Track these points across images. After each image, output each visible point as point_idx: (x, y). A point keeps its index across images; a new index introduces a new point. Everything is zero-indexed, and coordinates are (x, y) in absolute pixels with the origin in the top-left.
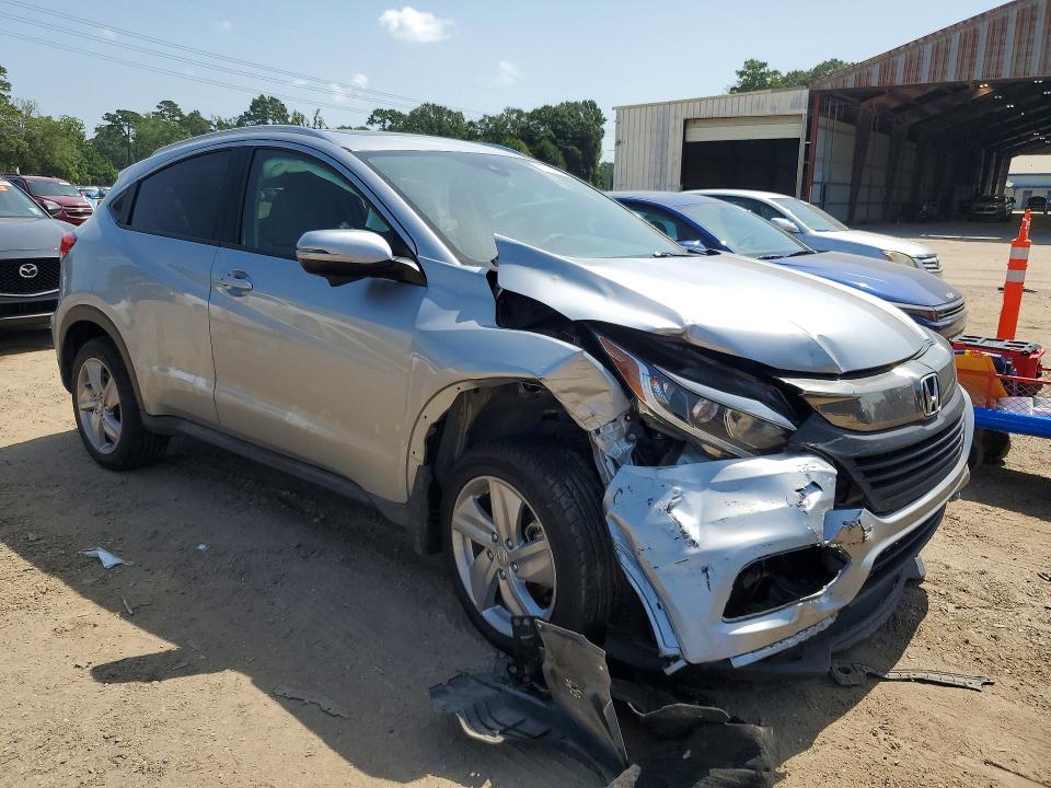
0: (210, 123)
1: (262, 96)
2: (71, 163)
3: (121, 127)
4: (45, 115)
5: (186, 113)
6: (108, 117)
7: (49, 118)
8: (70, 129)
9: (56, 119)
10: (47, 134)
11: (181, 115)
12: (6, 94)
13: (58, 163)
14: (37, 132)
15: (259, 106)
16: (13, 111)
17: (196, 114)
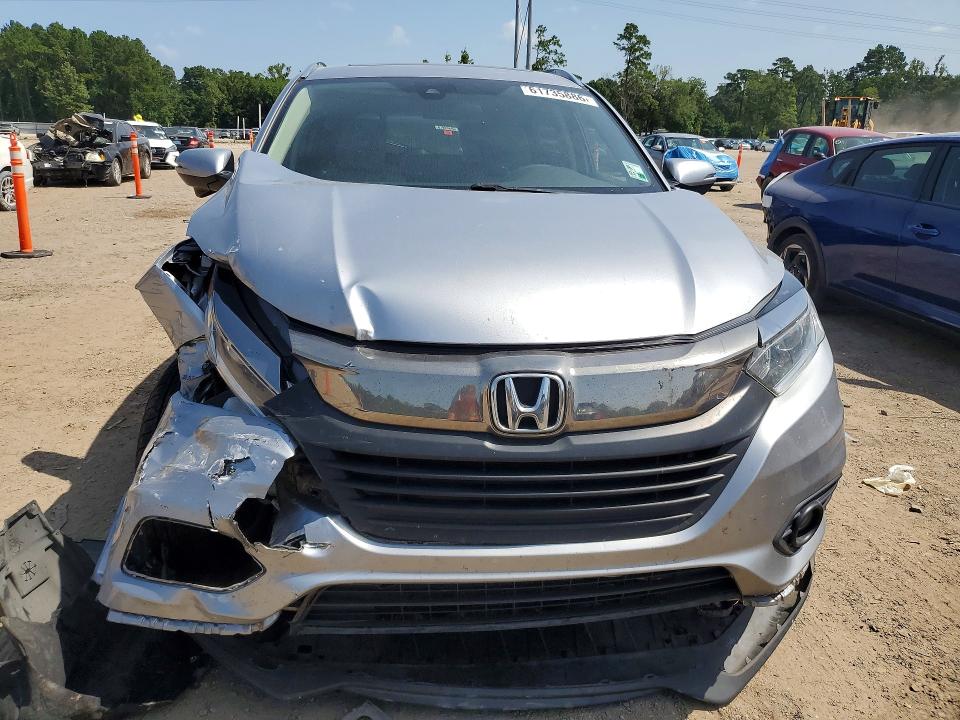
0: (822, 77)
1: (880, 46)
2: (689, 117)
3: (739, 85)
4: (676, 78)
5: (799, 68)
6: (730, 76)
7: (680, 80)
8: (694, 88)
9: (685, 80)
10: (673, 94)
11: (794, 71)
12: (647, 62)
13: (678, 117)
14: (667, 92)
15: (874, 57)
16: (650, 76)
17: (810, 69)
